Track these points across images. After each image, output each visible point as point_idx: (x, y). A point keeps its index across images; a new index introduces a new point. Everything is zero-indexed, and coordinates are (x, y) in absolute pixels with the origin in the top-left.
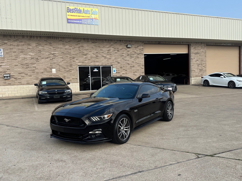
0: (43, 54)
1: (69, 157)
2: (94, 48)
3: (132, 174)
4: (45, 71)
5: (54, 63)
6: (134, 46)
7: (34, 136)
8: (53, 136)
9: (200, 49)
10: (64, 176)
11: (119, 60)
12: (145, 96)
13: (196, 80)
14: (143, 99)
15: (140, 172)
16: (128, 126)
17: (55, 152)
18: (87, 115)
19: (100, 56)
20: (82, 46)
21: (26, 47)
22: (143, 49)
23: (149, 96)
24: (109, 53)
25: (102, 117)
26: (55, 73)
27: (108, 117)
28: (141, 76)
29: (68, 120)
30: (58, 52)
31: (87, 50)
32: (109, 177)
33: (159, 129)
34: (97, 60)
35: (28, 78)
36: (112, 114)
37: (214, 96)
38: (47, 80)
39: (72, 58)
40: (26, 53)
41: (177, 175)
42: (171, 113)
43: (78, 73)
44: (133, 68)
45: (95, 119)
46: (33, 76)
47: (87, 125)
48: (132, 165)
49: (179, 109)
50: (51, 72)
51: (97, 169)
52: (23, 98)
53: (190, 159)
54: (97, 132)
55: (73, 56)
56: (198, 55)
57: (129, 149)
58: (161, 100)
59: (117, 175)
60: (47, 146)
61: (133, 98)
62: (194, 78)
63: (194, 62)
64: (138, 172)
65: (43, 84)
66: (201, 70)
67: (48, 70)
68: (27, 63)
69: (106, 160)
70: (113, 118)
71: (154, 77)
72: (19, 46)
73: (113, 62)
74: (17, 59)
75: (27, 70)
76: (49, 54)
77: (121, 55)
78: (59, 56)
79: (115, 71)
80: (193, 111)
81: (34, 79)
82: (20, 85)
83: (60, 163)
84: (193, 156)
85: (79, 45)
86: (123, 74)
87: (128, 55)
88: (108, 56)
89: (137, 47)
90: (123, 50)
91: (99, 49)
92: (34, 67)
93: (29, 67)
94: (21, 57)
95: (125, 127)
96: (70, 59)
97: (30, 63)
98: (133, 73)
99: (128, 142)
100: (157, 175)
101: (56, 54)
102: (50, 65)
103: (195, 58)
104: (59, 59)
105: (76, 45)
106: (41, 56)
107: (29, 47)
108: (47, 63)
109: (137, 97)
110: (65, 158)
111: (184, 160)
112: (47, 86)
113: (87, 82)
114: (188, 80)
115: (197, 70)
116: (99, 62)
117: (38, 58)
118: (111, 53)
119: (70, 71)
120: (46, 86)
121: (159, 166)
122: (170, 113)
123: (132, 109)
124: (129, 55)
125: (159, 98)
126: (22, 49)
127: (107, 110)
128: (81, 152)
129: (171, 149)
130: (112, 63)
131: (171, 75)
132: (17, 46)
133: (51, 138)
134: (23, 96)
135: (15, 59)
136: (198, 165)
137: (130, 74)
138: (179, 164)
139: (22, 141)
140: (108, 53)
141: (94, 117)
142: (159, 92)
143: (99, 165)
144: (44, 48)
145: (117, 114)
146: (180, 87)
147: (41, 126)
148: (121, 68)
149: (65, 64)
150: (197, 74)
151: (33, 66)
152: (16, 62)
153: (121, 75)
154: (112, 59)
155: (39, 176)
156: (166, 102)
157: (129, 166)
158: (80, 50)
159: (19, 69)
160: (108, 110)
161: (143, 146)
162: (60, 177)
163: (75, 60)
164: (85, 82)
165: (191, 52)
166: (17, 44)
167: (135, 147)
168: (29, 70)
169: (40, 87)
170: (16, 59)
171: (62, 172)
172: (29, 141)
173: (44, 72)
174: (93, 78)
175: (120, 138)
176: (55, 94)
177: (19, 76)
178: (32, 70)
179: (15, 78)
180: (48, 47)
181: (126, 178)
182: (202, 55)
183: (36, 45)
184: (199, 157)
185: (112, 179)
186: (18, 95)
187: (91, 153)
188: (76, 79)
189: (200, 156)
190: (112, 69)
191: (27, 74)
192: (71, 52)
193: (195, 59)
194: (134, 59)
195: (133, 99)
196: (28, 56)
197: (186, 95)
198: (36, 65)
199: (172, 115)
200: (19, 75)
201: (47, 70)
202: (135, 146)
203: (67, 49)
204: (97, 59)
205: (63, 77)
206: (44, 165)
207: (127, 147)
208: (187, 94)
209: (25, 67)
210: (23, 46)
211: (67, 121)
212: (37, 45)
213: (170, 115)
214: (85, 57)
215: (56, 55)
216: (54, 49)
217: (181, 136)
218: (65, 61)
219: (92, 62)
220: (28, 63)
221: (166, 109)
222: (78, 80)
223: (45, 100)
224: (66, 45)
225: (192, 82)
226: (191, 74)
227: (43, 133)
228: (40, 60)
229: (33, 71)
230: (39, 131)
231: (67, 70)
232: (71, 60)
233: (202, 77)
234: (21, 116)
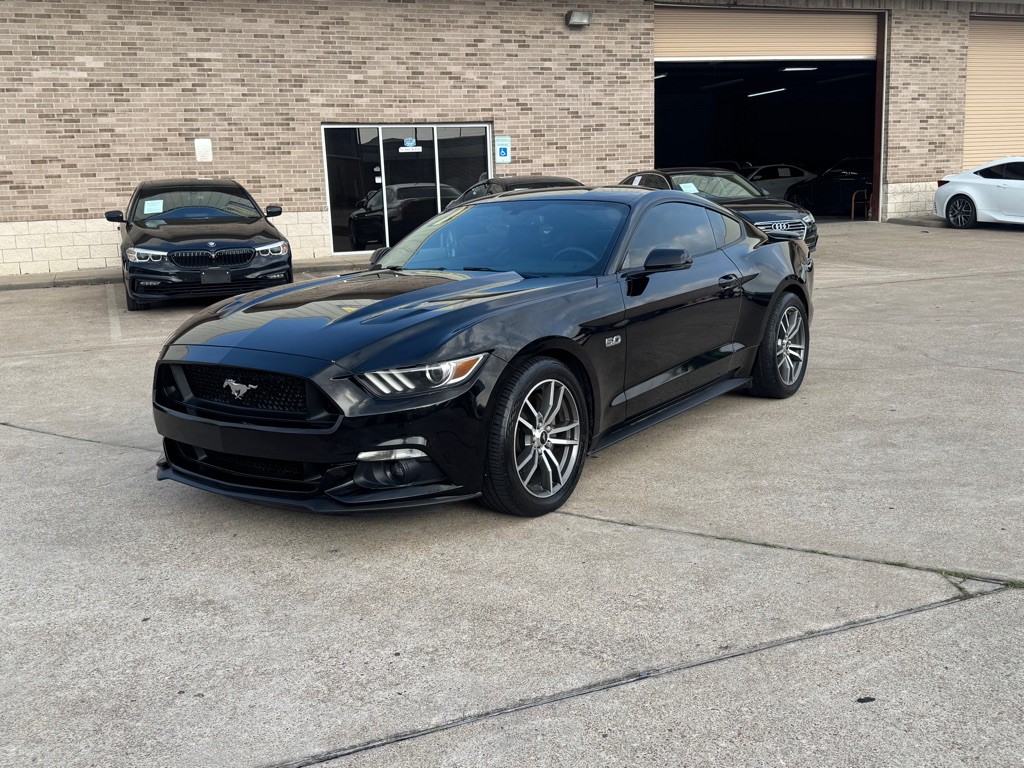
0: (149, 65)
1: (251, 587)
2: (400, 30)
3: (590, 687)
4: (160, 149)
5: (202, 110)
6: (603, 20)
7: (85, 468)
8: (169, 472)
9: (936, 36)
10: (207, 695)
11: (526, 94)
12: (665, 261)
13: (909, 198)
14: (655, 279)
15: (639, 677)
16: (571, 422)
17: (179, 558)
18: (345, 363)
19: (433, 70)
20: (340, 22)
21: (60, 27)
22: (647, 33)
23: (687, 262)
24: (474, 52)
25: (428, 375)
26: (210, 159)
27: (459, 372)
28: (638, 174)
29: (244, 389)
30: (221, 51)
31: (365, 39)
32: (462, 701)
33: (734, 440)
34: (417, 93)
35: (78, 187)
36: (481, 357)
37: (1007, 274)
38: (167, 195)
39: (291, 81)
40: (63, 59)
41: (849, 701)
42: (796, 354)
43: (322, 161)
44: (596, 136)
45: (390, 381)
46: (101, 176)
47: (347, 414)
48: (590, 636)
49: (831, 339)
50: (189, 154)
51: (398, 654)
52: (56, 285)
53: (918, 604)
54: (401, 454)
55: (295, 71)
56: (928, 68)
57: (575, 544)
58: (748, 287)
59: (506, 694)
60: (140, 523)
61: (599, 270)
62: (898, 187)
63: (904, 107)
64: (627, 677)
65: (146, 212)
66: (936, 146)
67: (176, 144)
68: (70, 110)
69: (450, 601)
70: (490, 380)
71: (705, 180)
72: (23, 21)
73: (496, 105)
74: (21, 90)
75: (71, 146)
76: (174, 65)
77: (539, 64)
78: (224, 71)
79: (505, 150)
80: (903, 349)
81: (107, 190)
82: (43, 219)
83: (196, 621)
84: (936, 590)
85: (325, 16)
86: (545, 165)
87: (573, 67)
88: (471, 75)
89: (617, 22)
90: (548, 38)
91: (424, 35)
92: (105, 130)
93: (79, 131)
94: (39, 79)
95: (555, 427)
96: (281, 90)
97: (83, 110)
98: (594, 164)
99: (572, 505)
100: (737, 696)
101: (209, 60)
102: (186, 120)
103: (908, 84)
104: (228, 90)
105: (308, 13)
106: (136, 75)
107: (75, 27)
108: (167, 110)
109: (619, 269)
110: (226, 589)
111: (882, 612)
112: (170, 222)
113: (369, 210)
114: (869, 196)
115: (918, 144)
116: (427, 106)
117: (121, 85)
118: (488, 55)
119: (283, 153)
120: (163, 222)
121: (744, 643)
122: (791, 356)
123: (595, 330)
124: (579, 64)
125: (739, 276)
126: (39, 37)
127: (451, 334)
128: (315, 557)
129: (807, 547)
130: (491, 110)
131: (784, 172)
132: (15, 21)
133: (160, 480)
134: (61, 274)
135: (8, 90)
136: (968, 639)
137: (581, 168)
138: (859, 633)
139: (18, 493)
140: (473, 55)
141: (381, 373)
142: (737, 242)
143: (410, 633)
144: (149, 34)
145: (510, 355)
146: (831, 233)
147: (127, 420)
148: (538, 133)
149: (256, 115)
150: (916, 166)
151: (98, 125)
152: (14, 106)
153: (536, 170)
154: (492, 90)
155: (73, 695)
156: (772, 301)
157: (575, 640)
158: (330, 43)
159: (31, 142)
160: (462, 336)
161: (649, 527)
162: (189, 701)
163: (305, 91)
164: (362, 211)
165: (889, 55)
166: (14, 13)
167: (606, 536)
168: (82, 143)
169: (136, 230)
170: (16, 90)
171: (203, 670)
172: (55, 496)
173: (155, 155)
174: (400, 190)
175: (525, 484)
176: (206, 260)
177: (34, 177)
178: (96, 146)
179: (18, 187)
180: (167, 24)
181: (555, 715)
182: (946, 66)
183: (109, 17)
184: (966, 596)
185: (479, 717)
186: (36, 268)
187: (367, 566)
188: (312, 190)
189: (971, 587)
190: (494, 141)
191: (75, 166)
192: (286, 51)
193: (912, 88)
194: (601, 86)
195: (600, 279)
196: (73, 74)
197: (864, 268)
198: (114, 119)
199: (801, 363)
200: (35, 168)
201: (171, 144)
202: (607, 530)
203: (267, 36)
204: (417, 86)
205: (248, 182)
206: (111, 627)
207: (566, 534)
208: (866, 263)
209: (61, 128)
210: (46, 21)
211: (239, 392)
212: (114, 17)
213: (789, 364)
214: (354, 77)
215: (210, 70)
216: (202, 35)
217: (856, 476)
218: (259, 100)
219: (391, 106)
220: (73, 111)
221: (772, 334)
222: (325, 199)
223: (160, 292)
224: (262, 16)
225: (891, 208)
226: (886, 167)
227: (130, 456)
228: (133, 95)
229: (103, 150)
230: (115, 444)
231: (269, 143)
232: (287, 91)
233: (941, 183)
234: (33, 370)
